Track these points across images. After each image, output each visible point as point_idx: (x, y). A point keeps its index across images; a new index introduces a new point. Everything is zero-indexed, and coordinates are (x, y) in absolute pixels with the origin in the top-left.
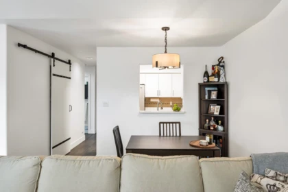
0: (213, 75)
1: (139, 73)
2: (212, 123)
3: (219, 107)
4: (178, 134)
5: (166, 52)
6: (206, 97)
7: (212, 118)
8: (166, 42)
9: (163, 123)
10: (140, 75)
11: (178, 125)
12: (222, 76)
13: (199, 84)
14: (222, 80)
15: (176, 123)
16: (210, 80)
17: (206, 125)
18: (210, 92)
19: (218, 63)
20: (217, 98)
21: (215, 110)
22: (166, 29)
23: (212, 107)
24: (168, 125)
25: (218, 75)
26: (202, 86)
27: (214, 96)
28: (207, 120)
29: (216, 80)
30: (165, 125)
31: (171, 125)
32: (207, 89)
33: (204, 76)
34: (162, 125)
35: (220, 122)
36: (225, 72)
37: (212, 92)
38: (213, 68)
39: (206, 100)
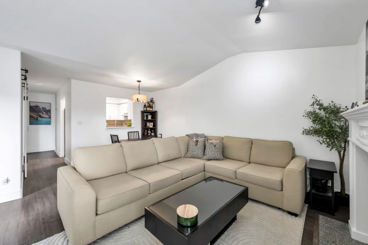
0: (148, 107)
1: (106, 103)
2: (149, 132)
3: (152, 123)
4: (138, 138)
5: (139, 94)
6: (145, 118)
7: (149, 129)
8: (139, 88)
9: (130, 132)
10: (107, 104)
11: (137, 133)
12: (154, 108)
13: (141, 111)
14: (154, 110)
15: (136, 132)
16: (147, 109)
17: (146, 134)
18: (147, 116)
19: (150, 101)
20: (152, 119)
21: (150, 125)
22: (139, 81)
23: (148, 124)
24: (131, 133)
25: (152, 107)
26: (143, 112)
27: (150, 117)
28: (146, 131)
29: (151, 109)
30: (132, 133)
31: (134, 133)
32: (145, 114)
33: (144, 107)
34: (129, 133)
35: (153, 131)
36: (155, 106)
37: (149, 116)
38: (148, 103)
39: (145, 120)
